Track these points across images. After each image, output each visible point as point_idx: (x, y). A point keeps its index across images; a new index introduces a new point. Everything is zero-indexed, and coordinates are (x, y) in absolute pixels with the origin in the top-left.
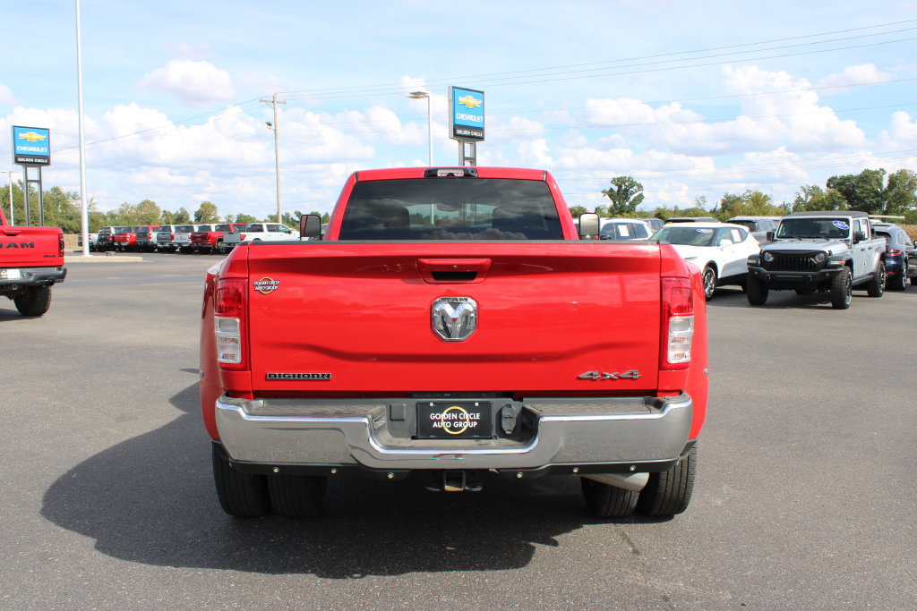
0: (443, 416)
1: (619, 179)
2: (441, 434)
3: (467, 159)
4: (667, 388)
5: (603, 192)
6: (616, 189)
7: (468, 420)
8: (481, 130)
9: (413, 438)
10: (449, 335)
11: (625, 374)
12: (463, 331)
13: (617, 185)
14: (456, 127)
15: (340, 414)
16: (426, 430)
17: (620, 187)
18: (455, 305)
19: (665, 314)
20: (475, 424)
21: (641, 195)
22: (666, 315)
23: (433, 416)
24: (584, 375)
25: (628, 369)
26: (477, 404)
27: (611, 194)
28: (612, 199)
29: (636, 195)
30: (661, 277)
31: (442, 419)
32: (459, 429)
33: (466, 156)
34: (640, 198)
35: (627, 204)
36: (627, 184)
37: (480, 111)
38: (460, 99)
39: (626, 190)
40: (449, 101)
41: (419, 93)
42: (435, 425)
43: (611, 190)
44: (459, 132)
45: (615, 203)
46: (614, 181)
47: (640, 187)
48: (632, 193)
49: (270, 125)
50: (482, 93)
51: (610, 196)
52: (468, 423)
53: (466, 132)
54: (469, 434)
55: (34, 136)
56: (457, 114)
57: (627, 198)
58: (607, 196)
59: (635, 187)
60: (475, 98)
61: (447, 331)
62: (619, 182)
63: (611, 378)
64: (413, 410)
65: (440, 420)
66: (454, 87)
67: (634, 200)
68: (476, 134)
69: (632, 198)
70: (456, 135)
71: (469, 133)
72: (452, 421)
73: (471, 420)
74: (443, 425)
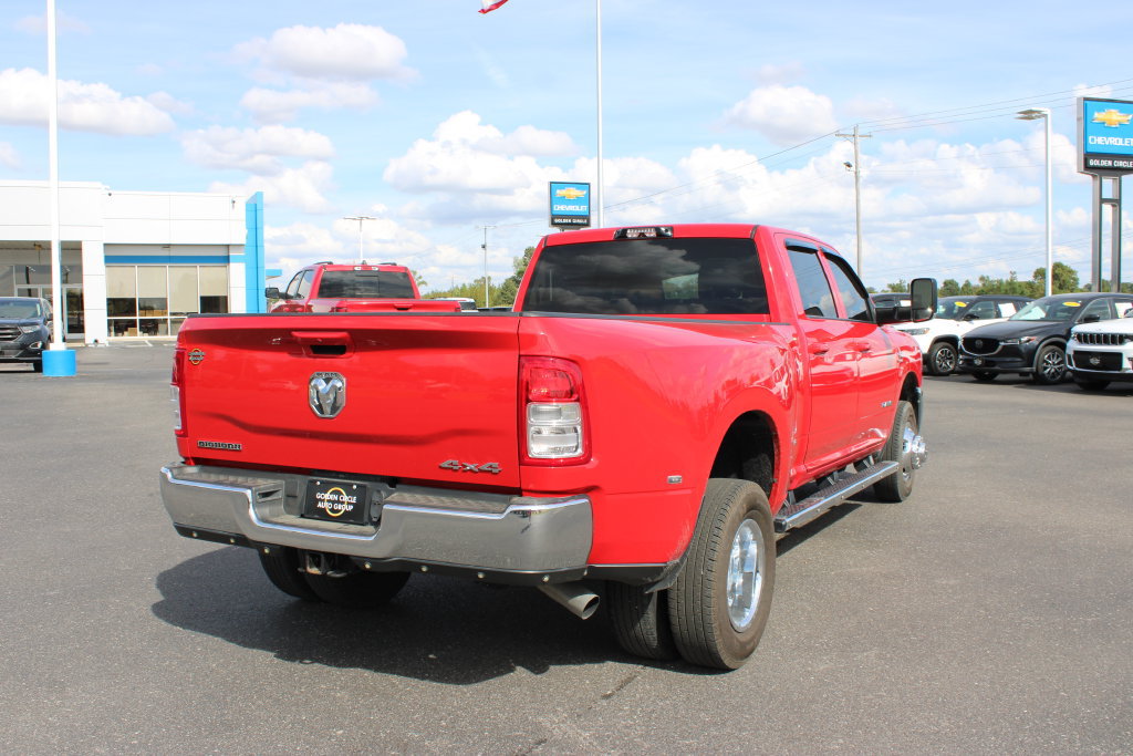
0: (327, 496)
2: (323, 515)
3: (1107, 201)
4: (531, 487)
7: (347, 503)
9: (302, 516)
10: (322, 412)
11: (485, 467)
12: (334, 408)
14: (1088, 156)
15: (233, 484)
16: (312, 511)
18: (327, 381)
19: (523, 397)
20: (351, 507)
22: (524, 403)
23: (319, 496)
24: (445, 464)
25: (486, 462)
26: (355, 487)
30: (520, 356)
31: (326, 499)
32: (338, 511)
33: (1104, 197)
38: (1096, 115)
40: (1078, 119)
41: (1032, 112)
42: (320, 505)
44: (1092, 163)
49: (849, 165)
52: (346, 506)
53: (1104, 163)
54: (346, 518)
55: (573, 192)
56: (1090, 138)
60: (1120, 112)
61: (320, 407)
63: (471, 470)
64: (305, 487)
65: (323, 500)
66: (1086, 99)
68: (1121, 164)
70: (1087, 168)
71: (1110, 163)
72: (333, 502)
73: (349, 504)
74: (326, 506)
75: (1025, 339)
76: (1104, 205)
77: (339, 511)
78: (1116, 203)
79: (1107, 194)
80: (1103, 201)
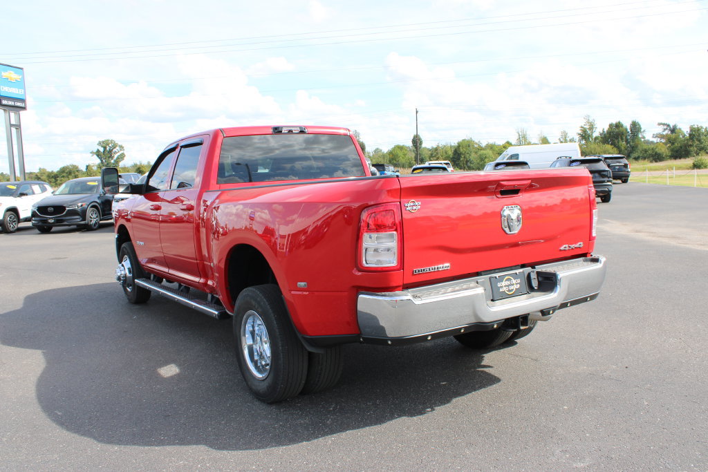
0: (504, 283)
1: (103, 142)
2: (505, 296)
3: (14, 125)
5: (91, 153)
6: (102, 150)
8: (23, 101)
13: (102, 146)
17: (105, 148)
20: (518, 286)
21: (123, 154)
23: (499, 285)
24: (562, 248)
27: (98, 154)
28: (99, 158)
29: (118, 154)
33: (12, 123)
34: (122, 157)
35: (112, 161)
36: (110, 145)
37: (21, 84)
39: (110, 151)
42: (501, 290)
43: (98, 151)
44: (5, 102)
45: (102, 161)
46: (100, 144)
47: (121, 147)
48: (115, 153)
50: (22, 69)
51: (98, 156)
52: (515, 286)
53: (10, 103)
54: (517, 293)
57: (111, 157)
58: (95, 156)
59: (118, 148)
60: (16, 73)
61: (509, 228)
62: (104, 144)
64: (488, 282)
65: (502, 287)
67: (118, 158)
68: (19, 104)
69: (116, 156)
71: (13, 103)
72: (508, 286)
73: (516, 284)
74: (505, 289)
75: (80, 204)
76: (12, 128)
77: (513, 290)
78: (18, 127)
79: (13, 122)
80: (12, 125)
